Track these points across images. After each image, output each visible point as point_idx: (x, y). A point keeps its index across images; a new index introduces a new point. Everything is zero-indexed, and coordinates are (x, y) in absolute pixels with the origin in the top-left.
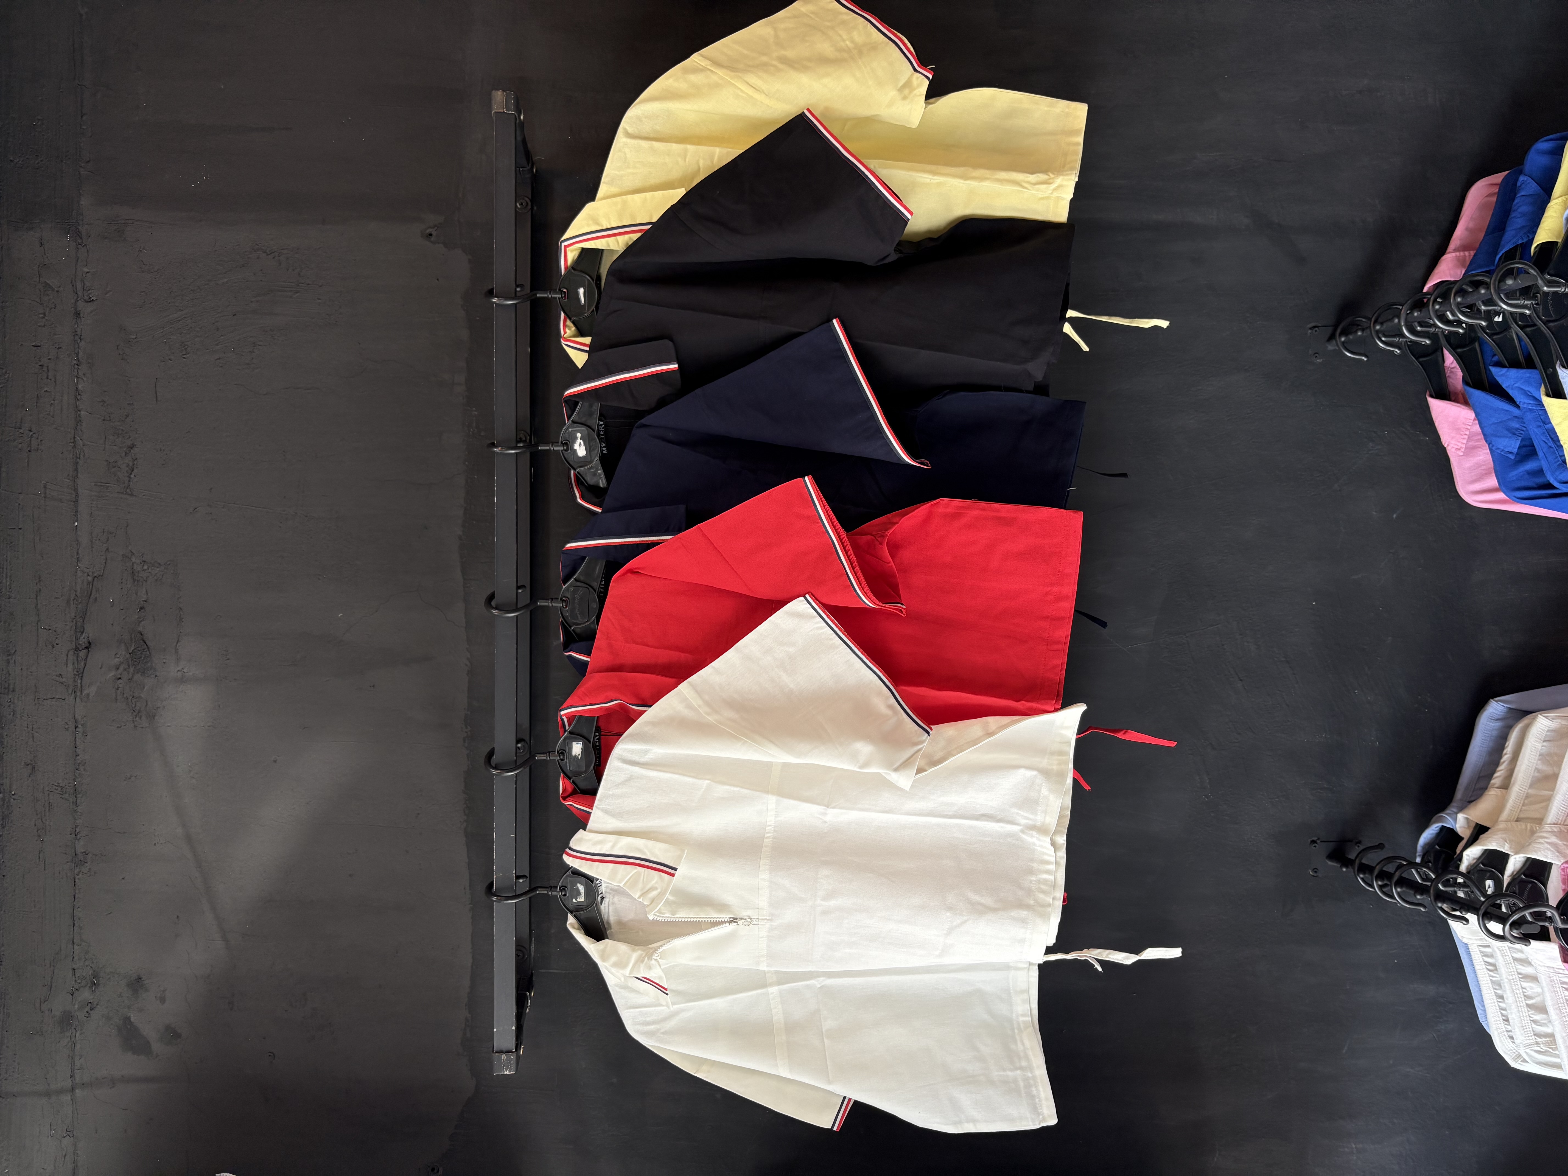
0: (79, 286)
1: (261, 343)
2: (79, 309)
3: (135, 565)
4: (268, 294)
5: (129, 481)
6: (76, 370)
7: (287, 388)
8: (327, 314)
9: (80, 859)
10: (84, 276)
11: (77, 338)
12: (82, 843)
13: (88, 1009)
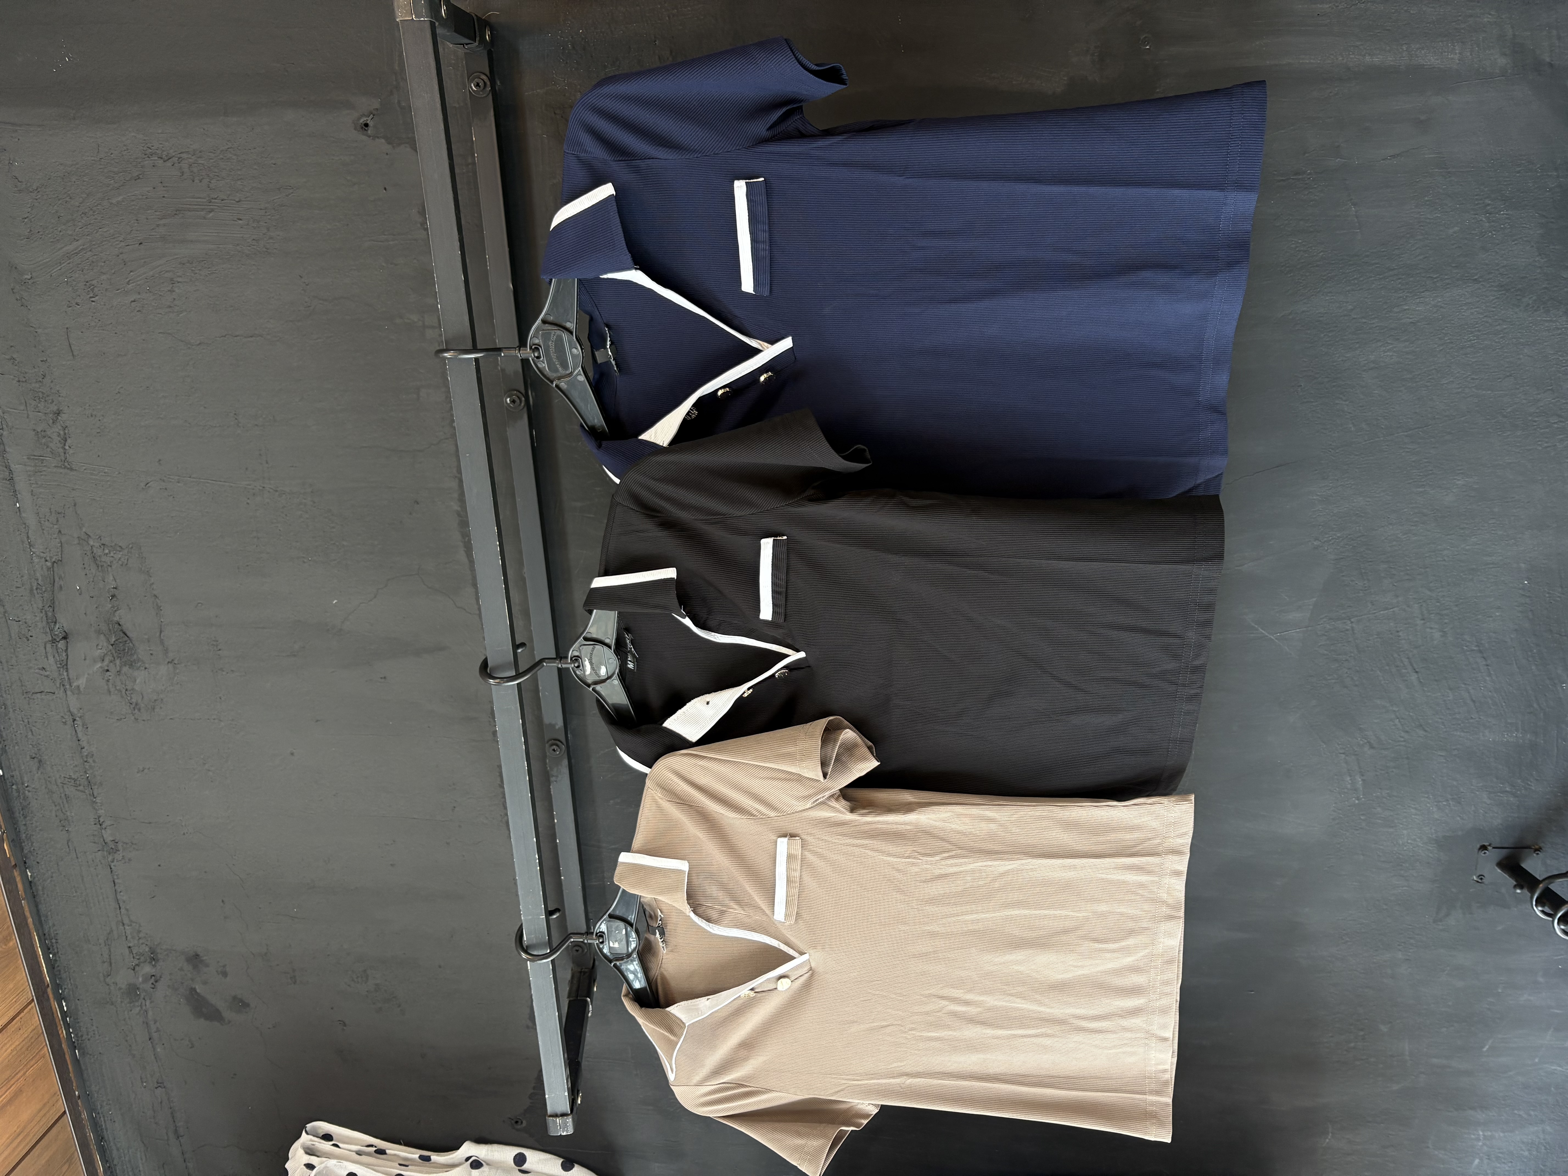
1: (180, 279)
3: (94, 549)
4: (176, 214)
5: (65, 453)
7: (222, 336)
8: (254, 240)
9: (110, 847)
12: (109, 831)
13: (152, 980)
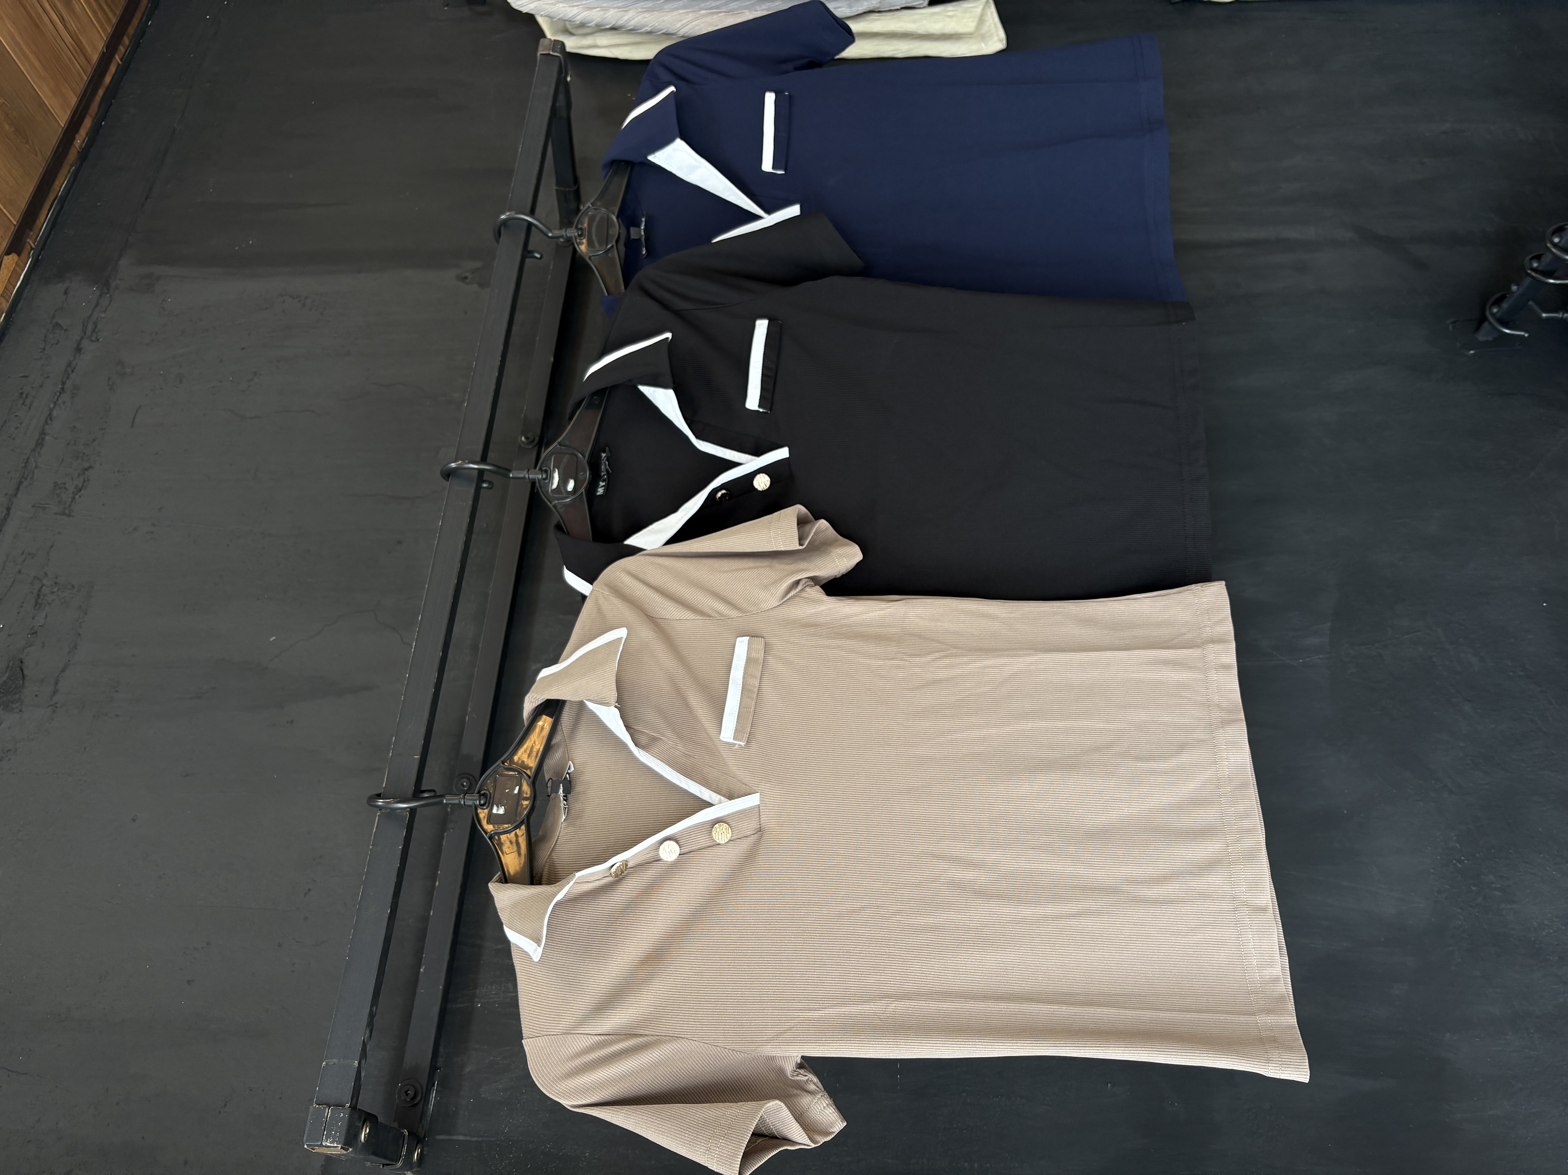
0: (90, 327)
2: (81, 346)
3: (44, 588)
4: (284, 330)
5: (72, 502)
6: (56, 398)
8: (341, 346)
10: (99, 319)
11: (69, 369)
